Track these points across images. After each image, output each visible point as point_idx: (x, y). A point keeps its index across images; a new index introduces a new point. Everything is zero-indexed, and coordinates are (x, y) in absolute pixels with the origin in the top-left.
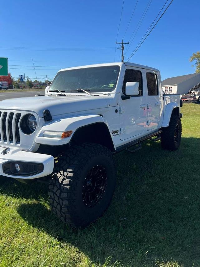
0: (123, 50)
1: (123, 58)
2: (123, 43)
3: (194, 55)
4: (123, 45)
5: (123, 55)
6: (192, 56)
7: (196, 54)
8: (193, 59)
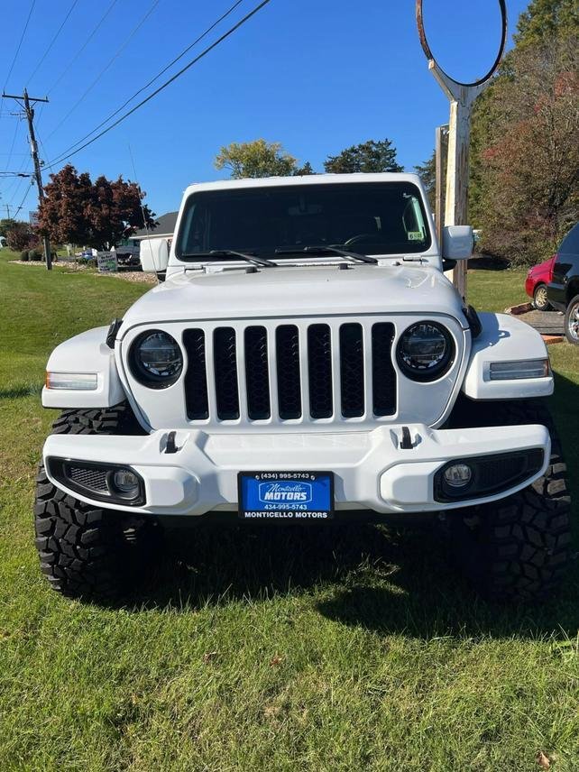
0: (31, 121)
1: (35, 145)
2: (27, 99)
3: (225, 152)
4: (27, 104)
5: (33, 138)
6: (220, 154)
7: (228, 149)
8: (223, 162)
